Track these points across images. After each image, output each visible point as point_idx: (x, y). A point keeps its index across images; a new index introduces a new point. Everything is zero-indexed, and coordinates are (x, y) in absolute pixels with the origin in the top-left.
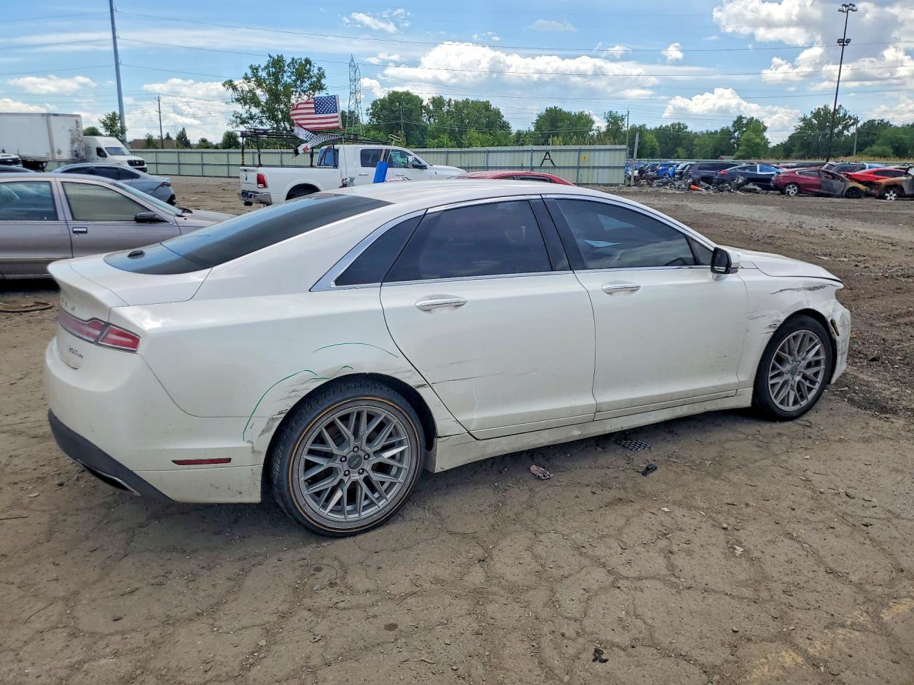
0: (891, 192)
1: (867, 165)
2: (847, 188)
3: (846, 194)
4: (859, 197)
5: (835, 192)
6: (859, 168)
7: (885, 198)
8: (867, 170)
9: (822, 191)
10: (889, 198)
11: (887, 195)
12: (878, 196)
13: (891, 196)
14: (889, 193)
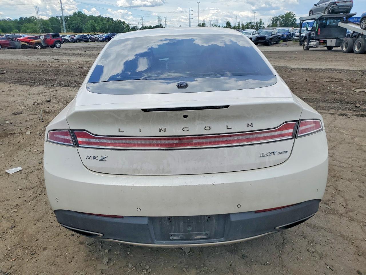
0: (38, 46)
1: (22, 35)
2: (21, 45)
3: (21, 47)
4: (27, 48)
5: (17, 46)
6: (19, 37)
7: (36, 48)
8: (22, 37)
9: (11, 46)
10: (38, 48)
11: (37, 47)
12: (33, 47)
13: (39, 47)
14: (37, 46)
